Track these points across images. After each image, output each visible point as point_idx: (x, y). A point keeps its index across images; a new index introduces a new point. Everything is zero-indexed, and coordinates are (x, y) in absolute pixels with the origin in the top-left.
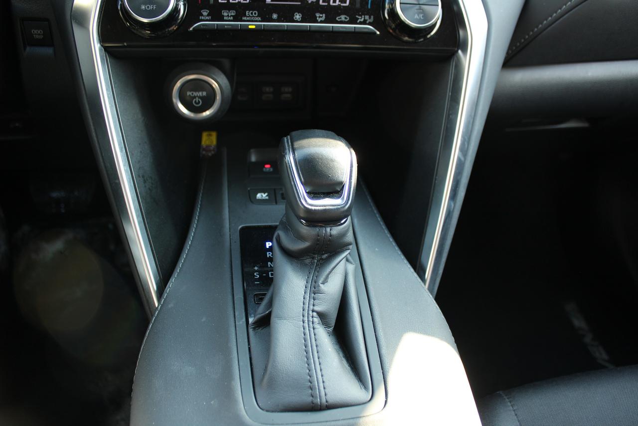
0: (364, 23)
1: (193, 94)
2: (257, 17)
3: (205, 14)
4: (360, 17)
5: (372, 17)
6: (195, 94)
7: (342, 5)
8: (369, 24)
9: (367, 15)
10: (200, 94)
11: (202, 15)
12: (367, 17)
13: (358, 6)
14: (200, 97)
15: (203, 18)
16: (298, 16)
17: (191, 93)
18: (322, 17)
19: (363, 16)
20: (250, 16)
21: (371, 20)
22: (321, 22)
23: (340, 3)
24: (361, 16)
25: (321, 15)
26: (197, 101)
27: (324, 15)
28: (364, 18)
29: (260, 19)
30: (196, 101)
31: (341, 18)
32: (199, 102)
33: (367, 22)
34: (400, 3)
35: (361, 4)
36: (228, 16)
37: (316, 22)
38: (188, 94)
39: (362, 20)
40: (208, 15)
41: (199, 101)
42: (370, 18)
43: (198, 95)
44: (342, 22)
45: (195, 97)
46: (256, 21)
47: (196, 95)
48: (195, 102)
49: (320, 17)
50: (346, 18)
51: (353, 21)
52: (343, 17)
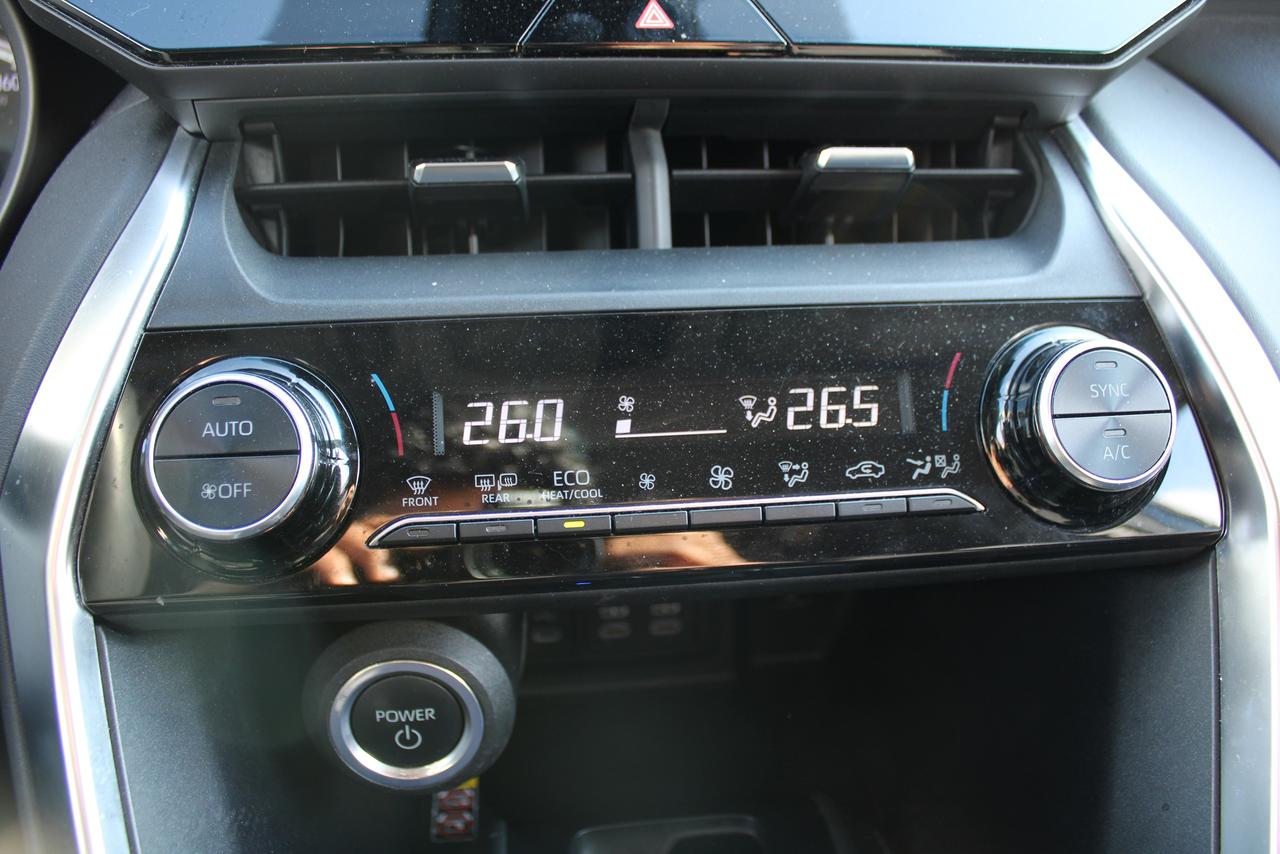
0: (933, 478)
1: (392, 716)
2: (588, 488)
3: (419, 488)
4: (920, 463)
5: (956, 457)
6: (401, 716)
7: (856, 424)
8: (951, 481)
9: (940, 453)
10: (417, 714)
11: (410, 493)
12: (940, 460)
13: (908, 425)
14: (414, 725)
15: (411, 502)
16: (722, 477)
17: (386, 715)
18: (798, 472)
19: (928, 458)
20: (566, 487)
21: (955, 468)
22: (799, 489)
23: (849, 421)
24: (923, 459)
25: (797, 467)
26: (408, 737)
27: (805, 465)
28: (933, 462)
29: (598, 494)
30: (404, 735)
31: (859, 471)
32: (414, 738)
33: (944, 476)
34: (1054, 417)
35: (919, 419)
36: (494, 491)
37: (780, 489)
38: (378, 717)
39: (926, 471)
40: (428, 493)
41: (412, 734)
42: (950, 462)
43: (411, 719)
44: (863, 484)
45: (400, 725)
46: (585, 504)
47: (403, 720)
48: (403, 738)
49: (792, 473)
50: (875, 470)
51: (899, 477)
52: (866, 468)
